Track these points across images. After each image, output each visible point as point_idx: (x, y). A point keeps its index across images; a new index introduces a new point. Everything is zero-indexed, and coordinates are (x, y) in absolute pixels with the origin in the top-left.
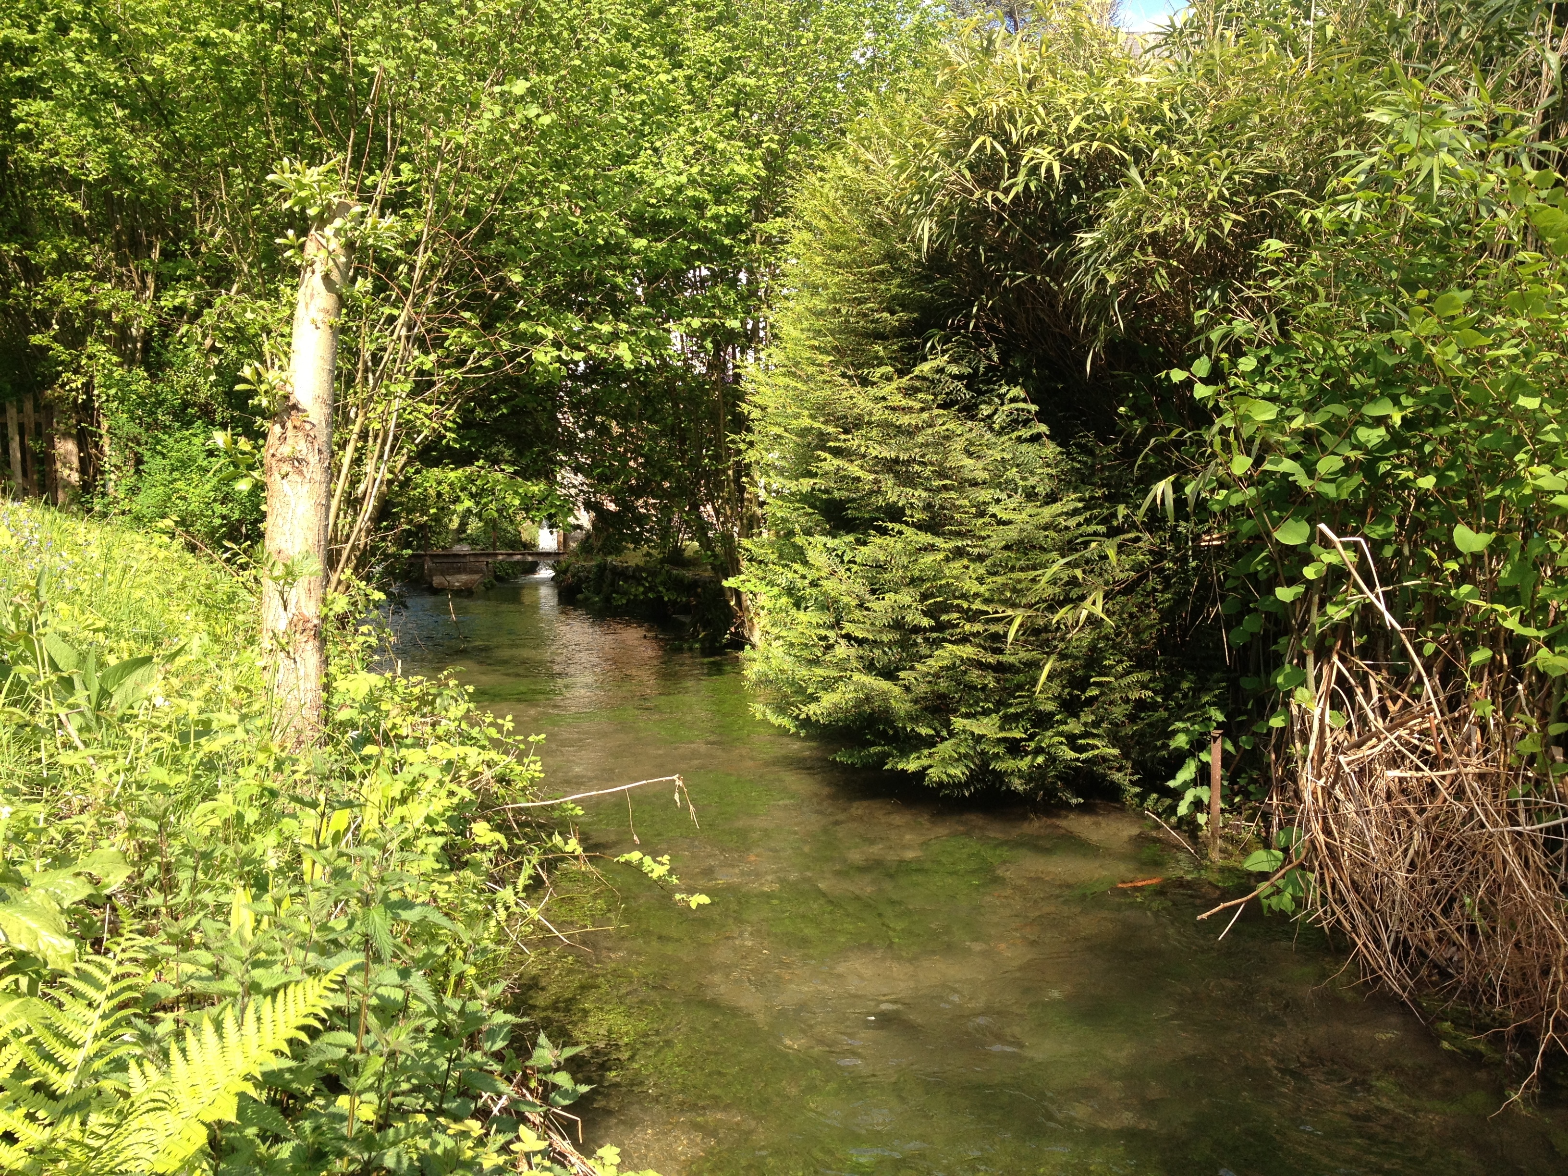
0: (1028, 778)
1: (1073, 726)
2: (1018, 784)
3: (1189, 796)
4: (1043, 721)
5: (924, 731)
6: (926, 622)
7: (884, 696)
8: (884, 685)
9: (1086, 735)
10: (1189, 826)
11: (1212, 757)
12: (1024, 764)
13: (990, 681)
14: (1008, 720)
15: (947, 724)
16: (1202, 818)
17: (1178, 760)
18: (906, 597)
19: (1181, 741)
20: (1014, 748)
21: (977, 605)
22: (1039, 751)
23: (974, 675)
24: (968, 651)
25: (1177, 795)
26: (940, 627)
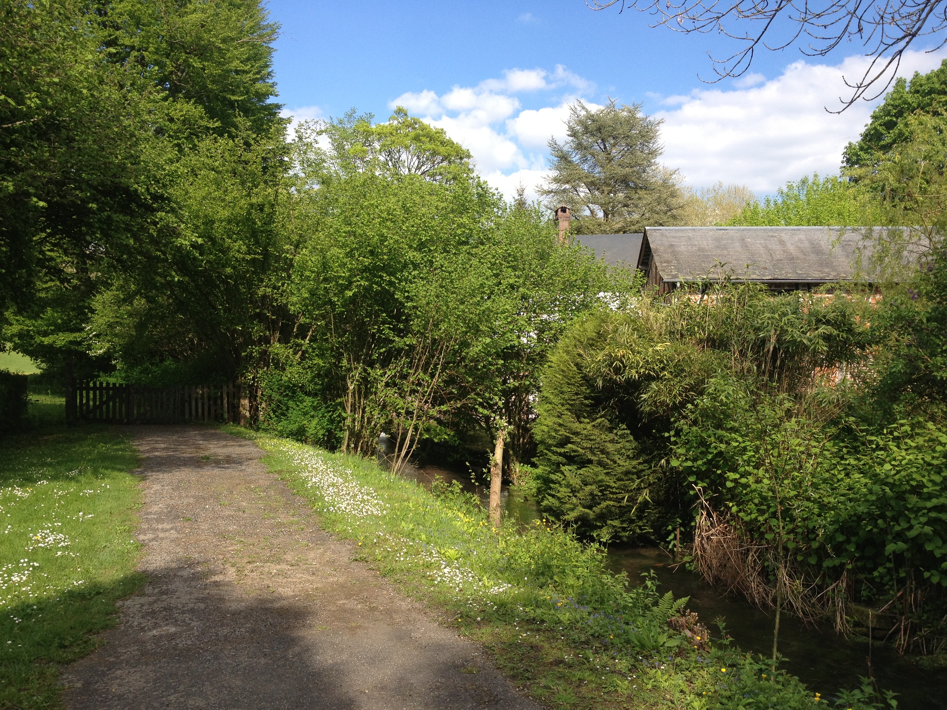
0: (628, 537)
1: (640, 524)
2: (625, 539)
3: (672, 543)
4: (632, 521)
5: (598, 524)
6: (599, 494)
7: (587, 514)
8: (587, 511)
9: (644, 526)
10: (672, 551)
11: (677, 532)
12: (627, 534)
13: (618, 511)
14: (622, 522)
15: (605, 522)
16: (675, 549)
17: (669, 533)
18: (594, 487)
19: (670, 528)
20: (624, 529)
21: (614, 490)
22: (630, 530)
23: (613, 509)
24: (612, 503)
25: (669, 542)
26: (603, 495)
